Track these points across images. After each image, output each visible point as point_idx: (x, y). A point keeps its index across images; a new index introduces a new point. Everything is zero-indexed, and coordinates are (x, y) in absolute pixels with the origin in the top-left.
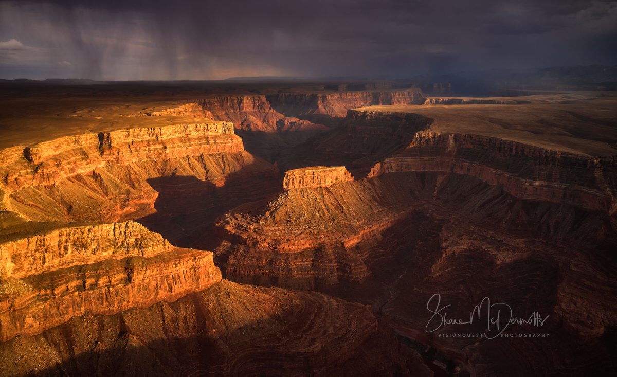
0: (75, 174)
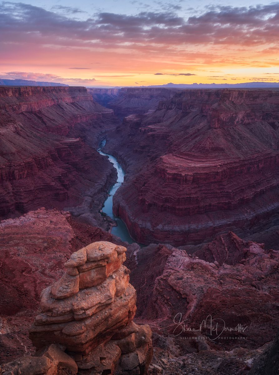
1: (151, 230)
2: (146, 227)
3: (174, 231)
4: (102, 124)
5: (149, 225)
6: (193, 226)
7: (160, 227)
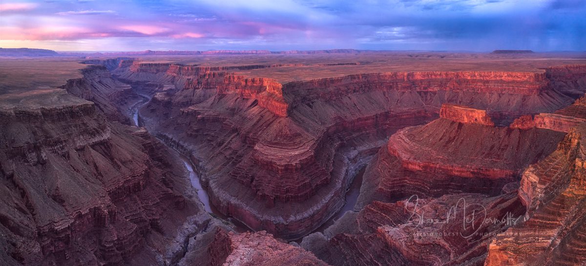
0: (426, 90)
1: (285, 224)
2: (280, 223)
3: (305, 218)
4: (126, 101)
5: (281, 219)
6: (315, 209)
7: (292, 218)
